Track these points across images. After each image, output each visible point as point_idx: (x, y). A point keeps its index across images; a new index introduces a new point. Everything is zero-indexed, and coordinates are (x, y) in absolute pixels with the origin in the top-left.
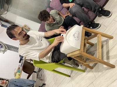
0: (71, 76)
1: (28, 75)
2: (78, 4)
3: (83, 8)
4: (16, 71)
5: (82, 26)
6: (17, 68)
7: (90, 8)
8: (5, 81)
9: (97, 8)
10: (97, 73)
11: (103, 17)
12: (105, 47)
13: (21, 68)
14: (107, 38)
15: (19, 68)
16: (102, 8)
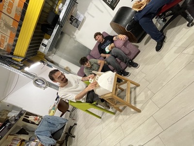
0: (102, 117)
1: (61, 113)
2: (113, 55)
3: (117, 59)
4: (51, 108)
5: (115, 73)
6: (53, 105)
7: (122, 59)
8: (38, 117)
9: (127, 60)
10: (125, 116)
11: (132, 67)
12: (133, 93)
13: (57, 106)
14: (135, 86)
15: (54, 106)
16: (132, 60)
